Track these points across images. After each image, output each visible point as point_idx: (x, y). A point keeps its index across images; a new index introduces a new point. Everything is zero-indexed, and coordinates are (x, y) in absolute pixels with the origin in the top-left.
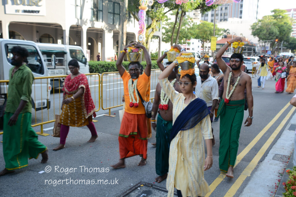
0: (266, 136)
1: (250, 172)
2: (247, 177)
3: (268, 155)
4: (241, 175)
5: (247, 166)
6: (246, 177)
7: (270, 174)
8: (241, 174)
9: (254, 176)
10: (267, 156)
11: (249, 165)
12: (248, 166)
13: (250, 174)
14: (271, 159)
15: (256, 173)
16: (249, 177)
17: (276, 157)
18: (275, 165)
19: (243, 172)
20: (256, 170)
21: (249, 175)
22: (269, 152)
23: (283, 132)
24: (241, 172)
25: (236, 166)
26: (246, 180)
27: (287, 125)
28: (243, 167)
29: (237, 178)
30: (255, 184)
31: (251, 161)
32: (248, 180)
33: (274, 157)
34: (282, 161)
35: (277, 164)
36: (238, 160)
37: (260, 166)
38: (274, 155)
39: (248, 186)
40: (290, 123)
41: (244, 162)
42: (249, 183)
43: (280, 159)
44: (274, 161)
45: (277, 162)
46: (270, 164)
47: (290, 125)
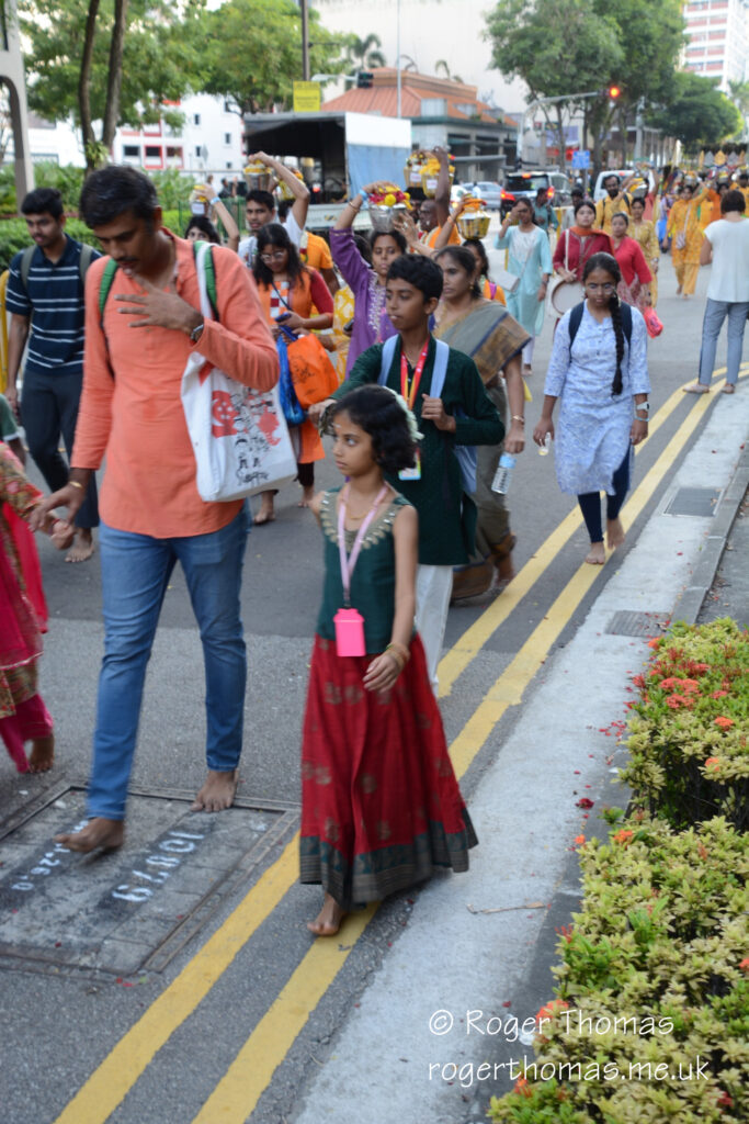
0: (577, 545)
1: (520, 688)
2: (511, 706)
3: (587, 618)
4: (483, 705)
5: (506, 666)
6: (506, 707)
7: (597, 687)
8: (481, 701)
9: (537, 700)
10: (582, 622)
11: (514, 662)
12: (510, 667)
13: (519, 695)
14: (601, 631)
15: (544, 689)
16: (518, 706)
17: (621, 625)
18: (615, 653)
19: (493, 691)
20: (542, 678)
21: (517, 701)
22: (593, 608)
23: (646, 522)
24: (485, 693)
25: (462, 674)
26: (503, 718)
27: (664, 491)
28: (489, 674)
29: (470, 717)
30: (542, 729)
31: (521, 646)
32: (512, 717)
33: (610, 624)
34: (642, 636)
35: (622, 649)
36: (469, 651)
37: (560, 661)
38: (611, 615)
39: (514, 739)
40: (674, 484)
41: (493, 656)
42: (516, 729)
43: (636, 628)
44: (611, 637)
45: (624, 640)
46: (598, 651)
47: (676, 492)
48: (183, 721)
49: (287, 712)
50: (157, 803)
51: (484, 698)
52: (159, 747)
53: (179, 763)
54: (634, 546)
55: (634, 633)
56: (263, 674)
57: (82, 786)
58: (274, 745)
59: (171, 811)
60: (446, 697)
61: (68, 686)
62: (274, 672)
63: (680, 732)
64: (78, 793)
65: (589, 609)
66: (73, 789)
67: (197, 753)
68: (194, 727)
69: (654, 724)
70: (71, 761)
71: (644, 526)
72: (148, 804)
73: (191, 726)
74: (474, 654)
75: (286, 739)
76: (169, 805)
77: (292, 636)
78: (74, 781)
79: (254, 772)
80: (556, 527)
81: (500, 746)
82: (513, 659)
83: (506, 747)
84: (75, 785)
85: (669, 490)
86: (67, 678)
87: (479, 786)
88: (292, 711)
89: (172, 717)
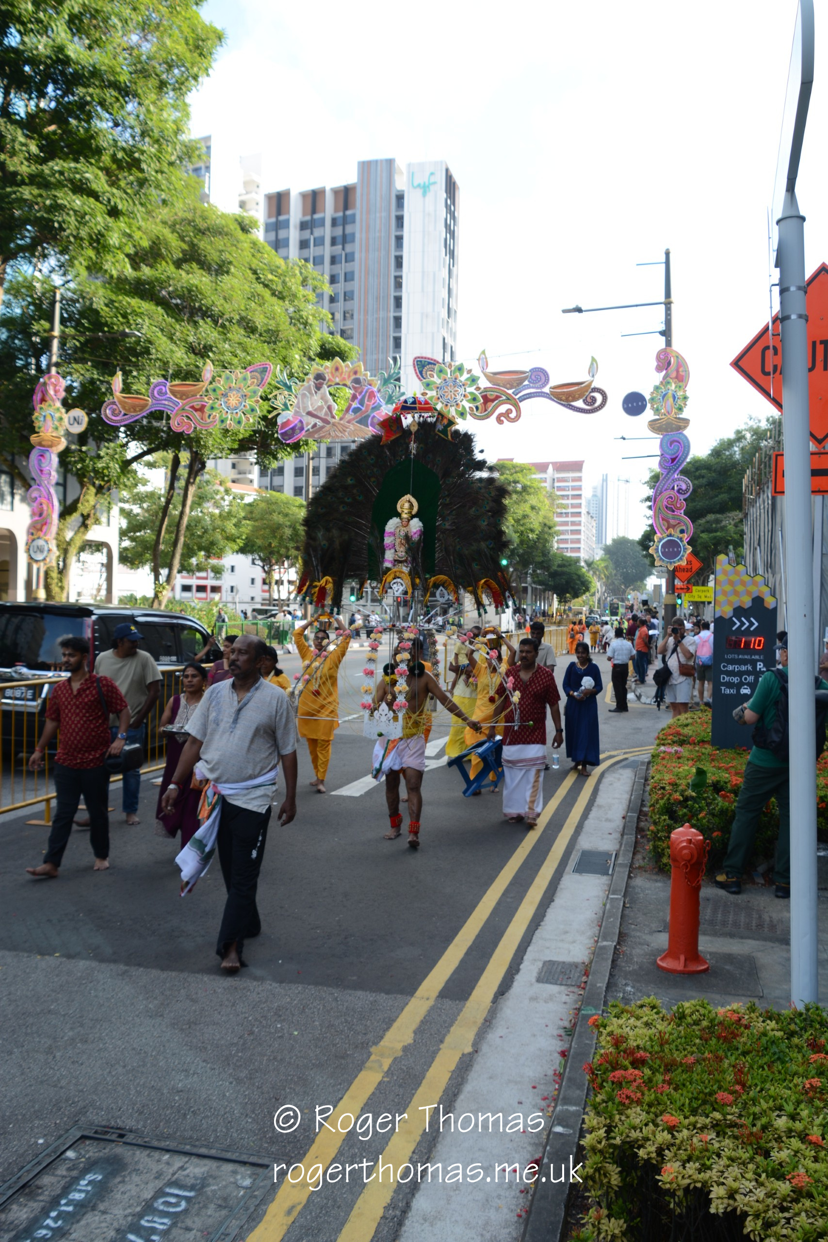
0: (509, 900)
1: (471, 1035)
2: (463, 1055)
3: (521, 967)
4: (441, 1052)
5: (458, 1014)
6: (460, 1055)
7: (533, 1035)
8: (439, 1049)
9: (485, 1048)
10: (518, 970)
11: (464, 1010)
12: (461, 1015)
13: (470, 1043)
14: (534, 980)
15: (489, 1036)
16: (470, 1054)
17: (549, 974)
18: (545, 1002)
19: (448, 1039)
20: (489, 1026)
21: (469, 1049)
22: (525, 957)
23: (560, 880)
24: (442, 1042)
25: (422, 1022)
26: (457, 1067)
27: (571, 853)
28: (445, 1022)
29: (430, 1066)
30: (491, 1078)
31: (470, 994)
32: (465, 1065)
33: (540, 973)
34: (566, 985)
35: (551, 998)
36: (428, 999)
37: (501, 1009)
38: (540, 964)
39: (468, 1088)
40: (577, 847)
41: (448, 1003)
42: (469, 1077)
43: (561, 977)
44: (541, 985)
45: (553, 989)
46: (534, 999)
47: (579, 854)
48: (185, 1067)
49: (275, 1058)
50: (156, 1155)
51: (441, 1046)
52: (163, 1094)
53: (179, 1112)
54: (553, 901)
55: (559, 982)
56: (256, 1020)
57: (91, 1135)
58: (263, 1093)
59: (168, 1163)
60: (410, 1045)
61: (91, 1028)
62: (265, 1017)
63: (633, 1131)
64: (88, 1142)
65: (522, 959)
66: (84, 1138)
67: (195, 1101)
68: (194, 1074)
69: (608, 1121)
70: (85, 1107)
71: (558, 883)
72: (148, 1156)
73: (191, 1072)
74: (431, 1002)
75: (273, 1088)
76: (166, 1157)
77: (281, 982)
78: (85, 1129)
79: (243, 1123)
80: (492, 883)
81: (456, 1095)
82: (464, 1007)
83: (462, 1097)
84: (86, 1133)
85: (574, 853)
86: (92, 1020)
87: (440, 1139)
88: (279, 1058)
89: (176, 1063)
